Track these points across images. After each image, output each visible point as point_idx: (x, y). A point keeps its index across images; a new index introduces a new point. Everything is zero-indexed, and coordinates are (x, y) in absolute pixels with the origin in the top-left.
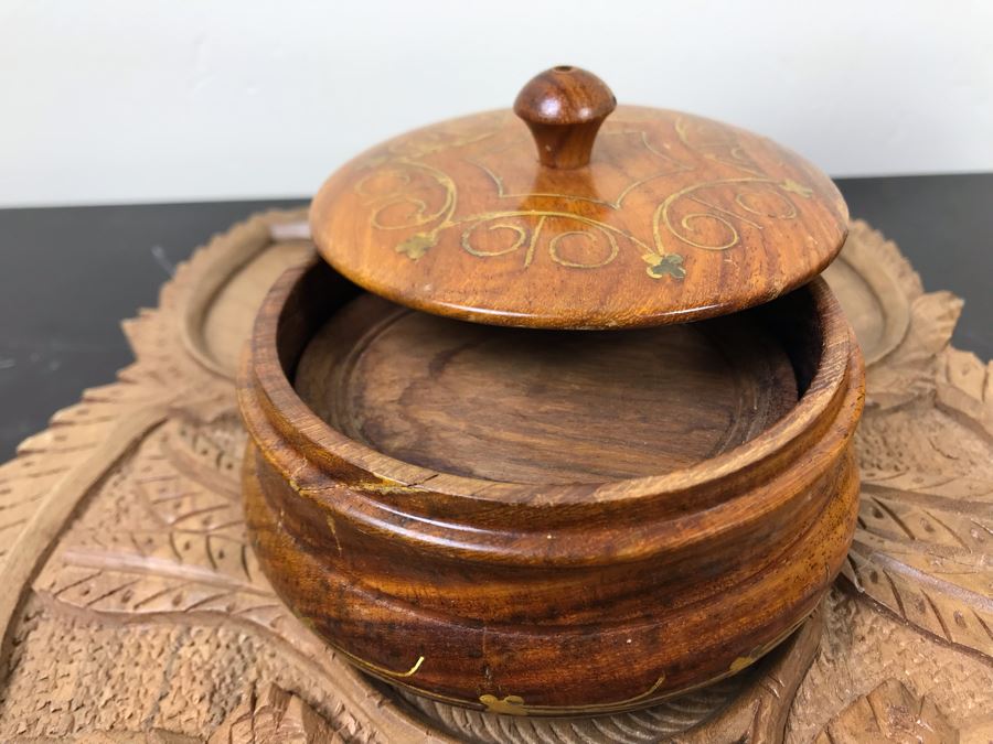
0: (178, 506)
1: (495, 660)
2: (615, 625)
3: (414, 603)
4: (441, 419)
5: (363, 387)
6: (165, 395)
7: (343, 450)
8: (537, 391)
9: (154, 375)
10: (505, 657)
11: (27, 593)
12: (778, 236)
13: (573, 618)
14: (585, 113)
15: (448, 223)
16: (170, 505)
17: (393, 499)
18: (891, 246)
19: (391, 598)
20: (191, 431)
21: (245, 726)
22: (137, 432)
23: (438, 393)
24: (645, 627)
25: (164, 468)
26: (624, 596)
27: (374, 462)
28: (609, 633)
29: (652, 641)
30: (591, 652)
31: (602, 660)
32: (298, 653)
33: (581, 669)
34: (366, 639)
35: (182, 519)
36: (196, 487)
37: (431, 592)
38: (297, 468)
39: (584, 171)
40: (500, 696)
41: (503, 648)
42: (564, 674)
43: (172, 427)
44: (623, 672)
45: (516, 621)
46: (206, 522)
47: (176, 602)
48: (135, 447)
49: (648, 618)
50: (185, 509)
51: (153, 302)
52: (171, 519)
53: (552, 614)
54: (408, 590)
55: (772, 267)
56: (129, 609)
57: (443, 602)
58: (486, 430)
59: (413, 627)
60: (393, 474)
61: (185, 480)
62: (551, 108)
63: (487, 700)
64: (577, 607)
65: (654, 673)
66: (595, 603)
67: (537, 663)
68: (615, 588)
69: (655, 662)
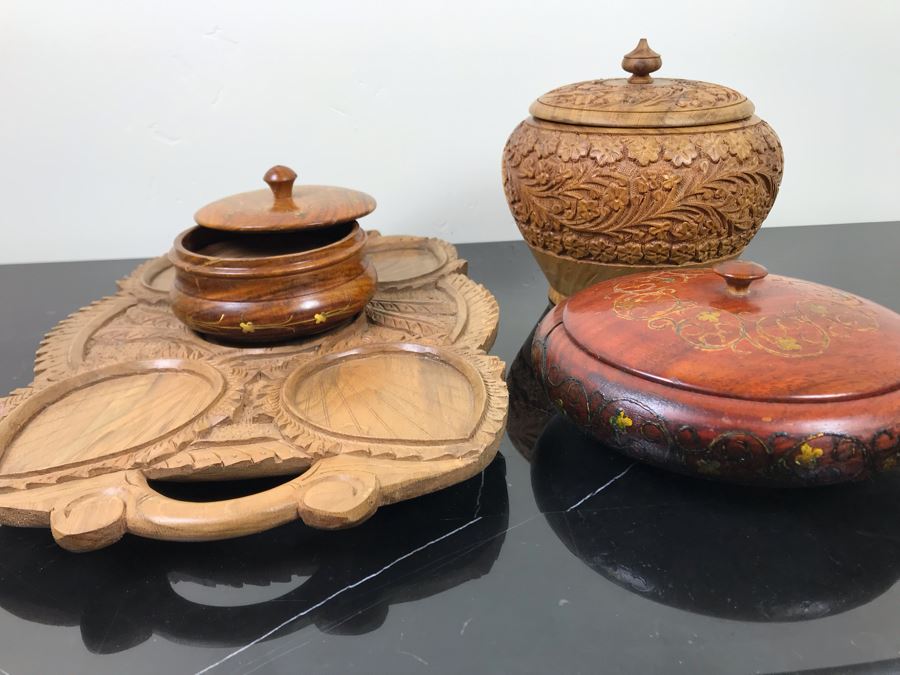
1: (244, 312)
2: (277, 300)
3: (221, 300)
6: (135, 299)
7: (200, 256)
9: (131, 293)
10: (247, 310)
11: (90, 339)
13: (264, 298)
14: (285, 179)
17: (214, 265)
19: (215, 300)
20: (147, 305)
22: (126, 307)
24: (286, 301)
26: (279, 291)
27: (209, 257)
28: (275, 303)
29: (288, 305)
30: (270, 307)
31: (274, 310)
33: (267, 312)
34: (208, 313)
37: (224, 295)
38: (188, 266)
40: (246, 323)
41: (246, 308)
42: (263, 314)
43: (140, 305)
44: (280, 314)
45: (249, 300)
48: (124, 310)
49: (287, 298)
53: (260, 296)
54: (219, 296)
56: (127, 338)
57: (229, 297)
59: (220, 307)
60: (213, 259)
62: (274, 178)
63: (242, 325)
64: (266, 294)
65: (290, 314)
66: (271, 293)
67: (255, 312)
68: (276, 288)
69: (290, 310)
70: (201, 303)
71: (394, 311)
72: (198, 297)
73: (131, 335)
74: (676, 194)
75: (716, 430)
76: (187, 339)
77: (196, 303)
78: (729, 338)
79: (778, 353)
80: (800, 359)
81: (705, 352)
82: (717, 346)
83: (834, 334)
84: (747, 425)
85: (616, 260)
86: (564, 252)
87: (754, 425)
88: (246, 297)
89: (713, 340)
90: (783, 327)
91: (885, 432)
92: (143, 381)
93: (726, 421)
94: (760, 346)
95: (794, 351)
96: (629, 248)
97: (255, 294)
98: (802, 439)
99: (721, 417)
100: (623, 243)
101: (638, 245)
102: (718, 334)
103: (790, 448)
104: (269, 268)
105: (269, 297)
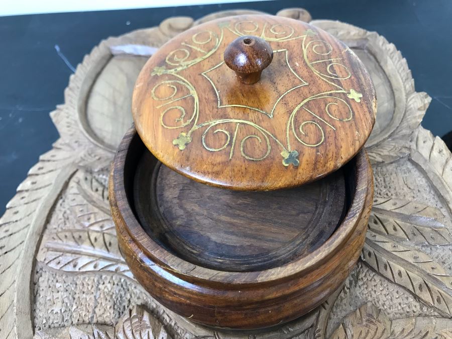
0: (89, 219)
1: (220, 318)
2: (265, 307)
3: (189, 299)
7: (157, 253)
10: (224, 317)
11: (35, 262)
12: (342, 134)
15: (195, 127)
16: (86, 218)
18: (404, 60)
21: (128, 323)
24: (276, 307)
25: (80, 199)
27: (170, 260)
30: (256, 316)
35: (91, 225)
36: (96, 210)
37: (195, 296)
38: (139, 254)
43: (80, 175)
44: (267, 321)
45: (228, 307)
46: (102, 227)
47: (95, 267)
48: (66, 185)
49: (277, 304)
50: (92, 221)
52: (87, 225)
53: (241, 305)
54: (186, 294)
55: (337, 156)
56: (77, 269)
58: (215, 215)
59: (189, 305)
60: (178, 267)
61: (90, 206)
71: (380, 233)
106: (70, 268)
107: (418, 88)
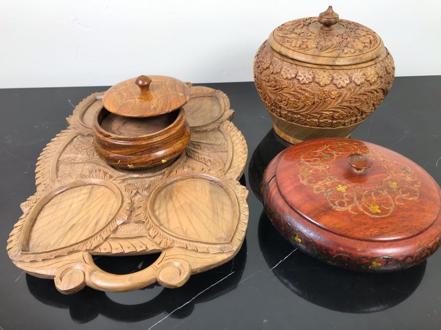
0: (81, 148)
1: (129, 160)
2: (144, 154)
3: (118, 154)
4: (124, 131)
5: (111, 127)
6: (77, 131)
7: (107, 133)
8: (139, 127)
9: (74, 128)
11: (58, 161)
12: (173, 103)
13: (138, 154)
14: (146, 83)
15: (124, 102)
17: (114, 139)
19: (115, 153)
20: (82, 137)
22: (73, 137)
23: (123, 128)
24: (148, 155)
25: (78, 143)
26: (145, 151)
27: (111, 134)
28: (143, 156)
29: (149, 157)
30: (141, 158)
31: (143, 159)
32: (102, 166)
33: (140, 160)
34: (112, 159)
36: (84, 145)
37: (120, 152)
38: (101, 136)
39: (147, 92)
40: (130, 165)
41: (130, 158)
42: (138, 161)
43: (79, 137)
44: (146, 161)
45: (131, 155)
46: (87, 150)
47: (83, 161)
48: (72, 140)
49: (149, 153)
50: (83, 149)
51: (72, 114)
52: (80, 150)
53: (136, 153)
54: (117, 152)
55: (170, 108)
56: (75, 162)
57: (122, 153)
58: (130, 133)
59: (118, 157)
60: (113, 136)
61: (82, 144)
62: (140, 82)
63: (128, 165)
64: (139, 152)
65: (150, 161)
66: (141, 152)
67: (134, 160)
68: (143, 149)
69: (150, 159)
70: (109, 153)
71: (198, 149)
72: (107, 151)
73: (77, 160)
74: (337, 100)
75: (336, 252)
76: (103, 165)
77: (106, 153)
78: (349, 203)
79: (369, 214)
80: (378, 218)
81: (337, 211)
82: (343, 208)
83: (397, 203)
84: (350, 251)
85: (306, 124)
86: (281, 116)
87: (353, 252)
88: (130, 153)
89: (342, 204)
90: (374, 198)
91: (410, 256)
92: (85, 190)
93: (341, 249)
94: (362, 210)
95: (377, 214)
96: (312, 121)
97: (134, 152)
98: (374, 259)
99: (340, 247)
100: (309, 119)
101: (316, 120)
102: (344, 201)
103: (367, 263)
104: (140, 142)
105: (140, 153)
106: (73, 161)
107: (231, 108)
